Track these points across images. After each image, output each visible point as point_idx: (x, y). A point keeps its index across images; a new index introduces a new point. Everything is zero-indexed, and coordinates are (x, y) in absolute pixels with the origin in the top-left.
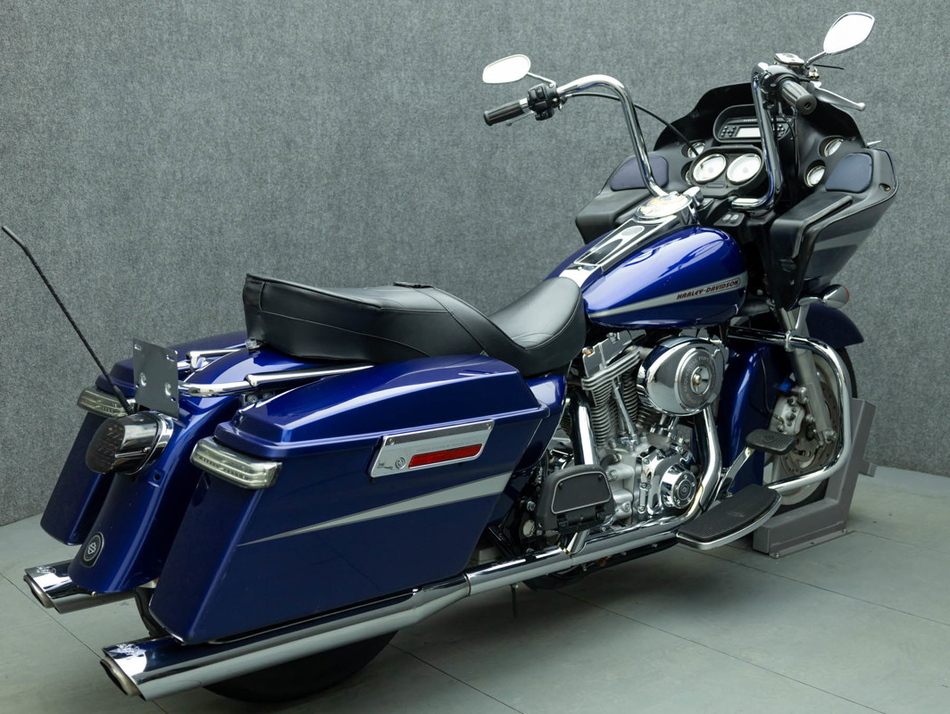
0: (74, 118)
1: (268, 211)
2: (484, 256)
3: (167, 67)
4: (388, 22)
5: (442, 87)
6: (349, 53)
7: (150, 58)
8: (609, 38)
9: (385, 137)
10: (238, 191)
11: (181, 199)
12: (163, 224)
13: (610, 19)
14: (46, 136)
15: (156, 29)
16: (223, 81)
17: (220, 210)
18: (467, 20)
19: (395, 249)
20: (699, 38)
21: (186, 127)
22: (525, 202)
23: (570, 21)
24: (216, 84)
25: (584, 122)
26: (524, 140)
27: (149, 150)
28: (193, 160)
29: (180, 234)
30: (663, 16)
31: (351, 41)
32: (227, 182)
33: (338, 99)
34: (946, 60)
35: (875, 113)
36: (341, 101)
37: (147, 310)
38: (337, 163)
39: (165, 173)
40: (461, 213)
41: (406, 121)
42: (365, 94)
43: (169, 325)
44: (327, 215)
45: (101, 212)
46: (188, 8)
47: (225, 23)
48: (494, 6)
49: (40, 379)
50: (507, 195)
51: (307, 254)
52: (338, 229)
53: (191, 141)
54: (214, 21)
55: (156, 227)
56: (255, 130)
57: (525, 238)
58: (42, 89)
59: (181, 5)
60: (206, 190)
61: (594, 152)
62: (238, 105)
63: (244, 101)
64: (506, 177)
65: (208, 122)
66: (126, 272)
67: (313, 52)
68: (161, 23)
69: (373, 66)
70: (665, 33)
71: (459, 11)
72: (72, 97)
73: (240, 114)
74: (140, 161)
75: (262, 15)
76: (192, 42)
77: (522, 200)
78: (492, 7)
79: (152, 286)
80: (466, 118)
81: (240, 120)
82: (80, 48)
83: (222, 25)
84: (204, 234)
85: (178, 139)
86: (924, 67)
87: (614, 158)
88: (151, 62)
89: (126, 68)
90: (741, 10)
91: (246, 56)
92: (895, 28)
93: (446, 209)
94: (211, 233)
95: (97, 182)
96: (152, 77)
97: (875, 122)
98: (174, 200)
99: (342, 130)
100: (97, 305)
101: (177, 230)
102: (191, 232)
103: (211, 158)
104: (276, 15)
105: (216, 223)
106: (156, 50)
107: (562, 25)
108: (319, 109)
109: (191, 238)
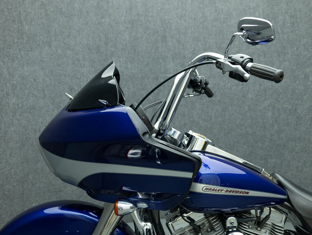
3: (16, 55)
4: (115, 37)
5: (138, 65)
6: (98, 50)
7: (8, 50)
8: (207, 46)
10: (48, 111)
11: (21, 116)
12: (12, 129)
15: (11, 36)
16: (42, 61)
17: (40, 120)
18: (148, 37)
24: (39, 62)
27: (7, 94)
28: (27, 98)
29: (20, 133)
31: (99, 44)
32: (43, 107)
33: (93, 70)
36: (95, 71)
37: (4, 171)
39: (14, 104)
46: (26, 28)
48: (160, 31)
53: (27, 89)
54: (38, 34)
55: (9, 130)
56: (56, 83)
59: (23, 26)
60: (33, 112)
62: (49, 72)
63: (51, 70)
65: (35, 80)
67: (83, 49)
68: (14, 34)
71: (145, 33)
73: (50, 76)
75: (60, 32)
76: (28, 43)
78: (159, 32)
79: (6, 159)
80: (148, 79)
81: (49, 79)
83: (42, 36)
84: (32, 132)
85: (21, 88)
88: (8, 52)
91: (53, 50)
96: (9, 59)
98: (18, 117)
101: (19, 131)
102: (26, 132)
103: (36, 97)
104: (67, 32)
105: (38, 127)
106: (11, 46)
107: (188, 40)
108: (85, 74)
109: (26, 135)
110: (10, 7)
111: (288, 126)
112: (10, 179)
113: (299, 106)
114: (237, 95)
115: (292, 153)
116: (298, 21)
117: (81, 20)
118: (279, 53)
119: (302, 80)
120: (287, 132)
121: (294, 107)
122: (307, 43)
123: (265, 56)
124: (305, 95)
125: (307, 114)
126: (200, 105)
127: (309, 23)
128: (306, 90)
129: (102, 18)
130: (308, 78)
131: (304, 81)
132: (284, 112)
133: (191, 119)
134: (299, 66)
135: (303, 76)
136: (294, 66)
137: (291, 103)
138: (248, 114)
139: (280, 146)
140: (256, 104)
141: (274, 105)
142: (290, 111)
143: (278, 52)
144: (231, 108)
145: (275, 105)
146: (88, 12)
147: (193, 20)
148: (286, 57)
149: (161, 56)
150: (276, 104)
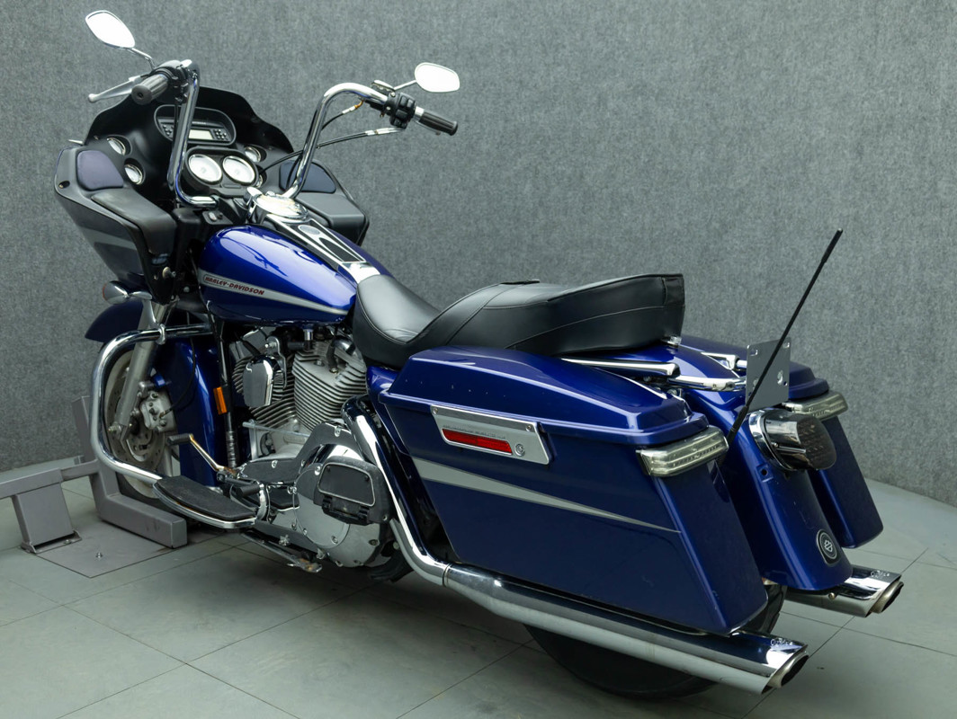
1: (38, 203)
8: (385, 29)
13: (385, 10)
20: (471, 30)
23: (346, 12)
30: (437, 8)
34: (696, 57)
35: (635, 106)
56: (20, 119)
70: (439, 25)
86: (677, 64)
92: (651, 25)
97: (636, 114)
107: (338, 15)
111: (566, 214)
113: (587, 167)
114: (455, 145)
115: (574, 274)
118: (544, 45)
119: (592, 108)
120: (564, 229)
121: (578, 170)
122: (603, 21)
123: (515, 53)
124: (599, 142)
125: (603, 185)
126: (372, 168)
128: (601, 132)
130: (605, 104)
131: (598, 110)
132: (558, 183)
134: (586, 76)
135: (595, 99)
136: (576, 75)
137: (571, 161)
138: (481, 188)
139: (551, 260)
140: (499, 166)
141: (536, 167)
142: (570, 179)
144: (444, 176)
145: (539, 167)
148: (560, 55)
149: (274, 53)
150: (540, 163)
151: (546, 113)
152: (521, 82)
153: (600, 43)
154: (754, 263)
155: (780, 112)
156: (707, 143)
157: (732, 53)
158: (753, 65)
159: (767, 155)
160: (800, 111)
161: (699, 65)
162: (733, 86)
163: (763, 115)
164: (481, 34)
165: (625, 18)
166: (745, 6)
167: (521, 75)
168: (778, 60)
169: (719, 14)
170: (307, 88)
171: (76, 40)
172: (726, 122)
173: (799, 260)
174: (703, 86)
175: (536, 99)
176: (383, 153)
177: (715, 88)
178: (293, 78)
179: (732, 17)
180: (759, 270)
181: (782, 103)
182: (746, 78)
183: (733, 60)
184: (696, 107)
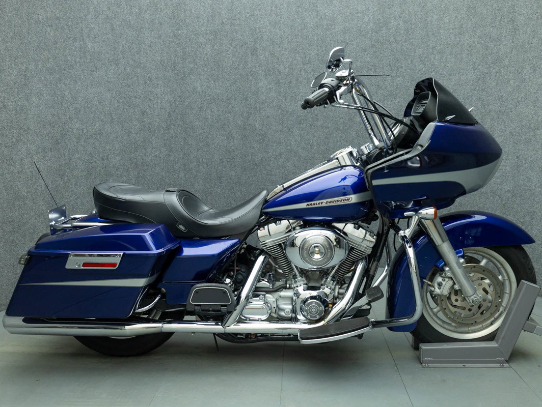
0: (28, 103)
1: (133, 148)
2: (245, 169)
3: (78, 75)
4: (195, 51)
5: (222, 83)
6: (174, 67)
8: (307, 59)
9: (193, 109)
10: (117, 137)
11: (87, 143)
12: (77, 156)
13: (308, 49)
14: (14, 112)
15: (73, 56)
16: (108, 82)
17: (107, 148)
18: (235, 50)
19: (199, 166)
21: (89, 106)
22: (265, 142)
23: (287, 51)
24: (105, 83)
25: (295, 101)
26: (265, 110)
27: (70, 118)
28: (93, 122)
29: (86, 161)
31: (175, 61)
32: (111, 133)
33: (169, 90)
34: (474, 73)
36: (170, 91)
38: (169, 123)
39: (78, 129)
40: (233, 148)
41: (204, 101)
42: (183, 87)
43: (81, 207)
44: (163, 149)
45: (44, 150)
46: (90, 45)
47: (110, 52)
49: (12, 238)
50: (257, 138)
51: (153, 169)
52: (169, 156)
53: (92, 113)
54: (103, 51)
55: (73, 157)
56: (126, 106)
57: (266, 160)
58: (11, 89)
59: (86, 44)
60: (100, 138)
61: (301, 116)
62: (116, 94)
63: (119, 91)
64: (256, 129)
65: (100, 103)
66: (57, 181)
67: (155, 66)
68: (75, 53)
69: (187, 73)
71: (231, 45)
72: (28, 92)
73: (117, 99)
74: (64, 124)
75: (129, 48)
76: (92, 62)
77: (264, 141)
78: (248, 43)
79: (72, 188)
81: (118, 101)
82: (32, 67)
83: (108, 53)
84: (99, 161)
85: (85, 112)
86: (464, 76)
87: (310, 119)
88: (70, 73)
89: (57, 76)
90: (373, 46)
91: (120, 69)
93: (225, 145)
94: (103, 160)
95: (41, 135)
96: (71, 81)
98: (83, 143)
99: (170, 105)
100: (42, 199)
101: (85, 158)
102: (92, 160)
103: (102, 121)
104: (136, 48)
105: (105, 154)
106: (73, 67)
107: (283, 52)
108: (159, 95)
109: (92, 163)
110: (70, 24)
112: (76, 209)
114: (343, 118)
116: (413, 27)
117: (153, 33)
122: (423, 54)
126: (299, 130)
127: (425, 30)
129: (178, 29)
133: (289, 148)
136: (408, 82)
143: (390, 65)
144: (336, 134)
146: (161, 24)
147: (290, 28)
148: (399, 72)
149: (251, 72)
151: (391, 102)
152: (378, 85)
153: (421, 65)
154: (505, 184)
155: (520, 103)
156: (480, 118)
157: (494, 71)
158: (506, 77)
159: (513, 126)
160: (532, 102)
161: (475, 77)
162: (495, 88)
163: (511, 104)
164: (357, 61)
165: (435, 52)
166: (501, 46)
167: (378, 82)
168: (520, 75)
169: (487, 50)
170: (267, 89)
171: (154, 67)
172: (490, 107)
173: (531, 183)
174: (477, 88)
175: (386, 95)
176: (305, 122)
177: (484, 89)
178: (260, 84)
179: (495, 51)
180: (507, 188)
181: (522, 98)
182: (502, 84)
183: (494, 75)
184: (473, 100)
